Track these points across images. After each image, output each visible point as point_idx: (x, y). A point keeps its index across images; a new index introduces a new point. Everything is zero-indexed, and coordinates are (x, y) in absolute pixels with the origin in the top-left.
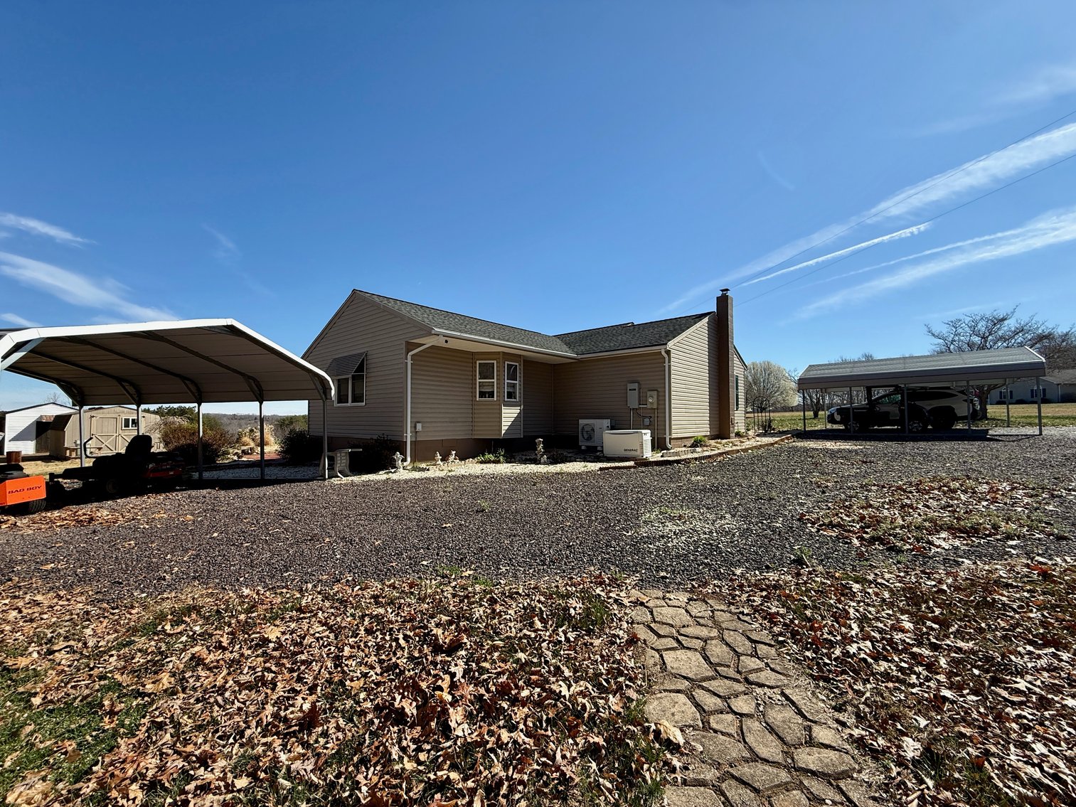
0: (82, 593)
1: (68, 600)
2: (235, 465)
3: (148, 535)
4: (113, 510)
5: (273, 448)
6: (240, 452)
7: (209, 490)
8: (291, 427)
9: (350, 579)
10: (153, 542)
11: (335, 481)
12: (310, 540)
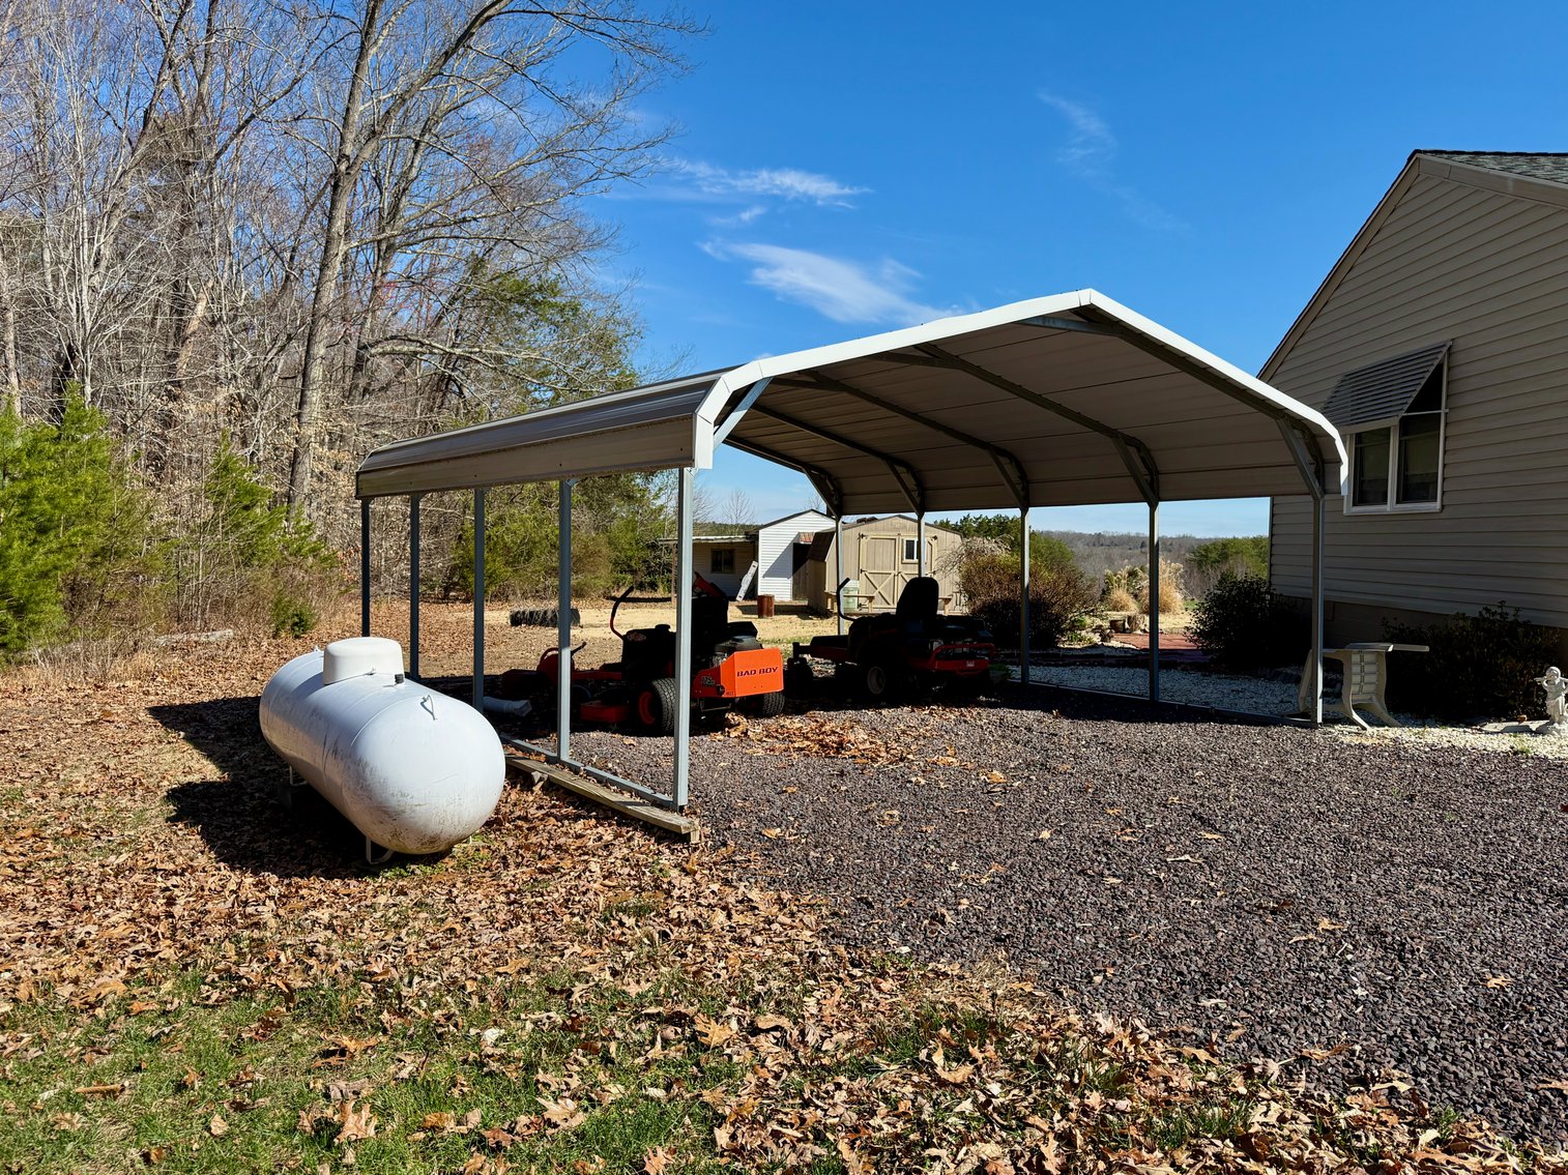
0: (812, 906)
1: (792, 915)
2: (1096, 657)
3: (924, 801)
4: (874, 731)
5: (1179, 622)
6: (1106, 624)
7: (1039, 714)
8: (1225, 568)
9: (1403, 1087)
10: (929, 821)
11: (1344, 734)
12: (1274, 912)
